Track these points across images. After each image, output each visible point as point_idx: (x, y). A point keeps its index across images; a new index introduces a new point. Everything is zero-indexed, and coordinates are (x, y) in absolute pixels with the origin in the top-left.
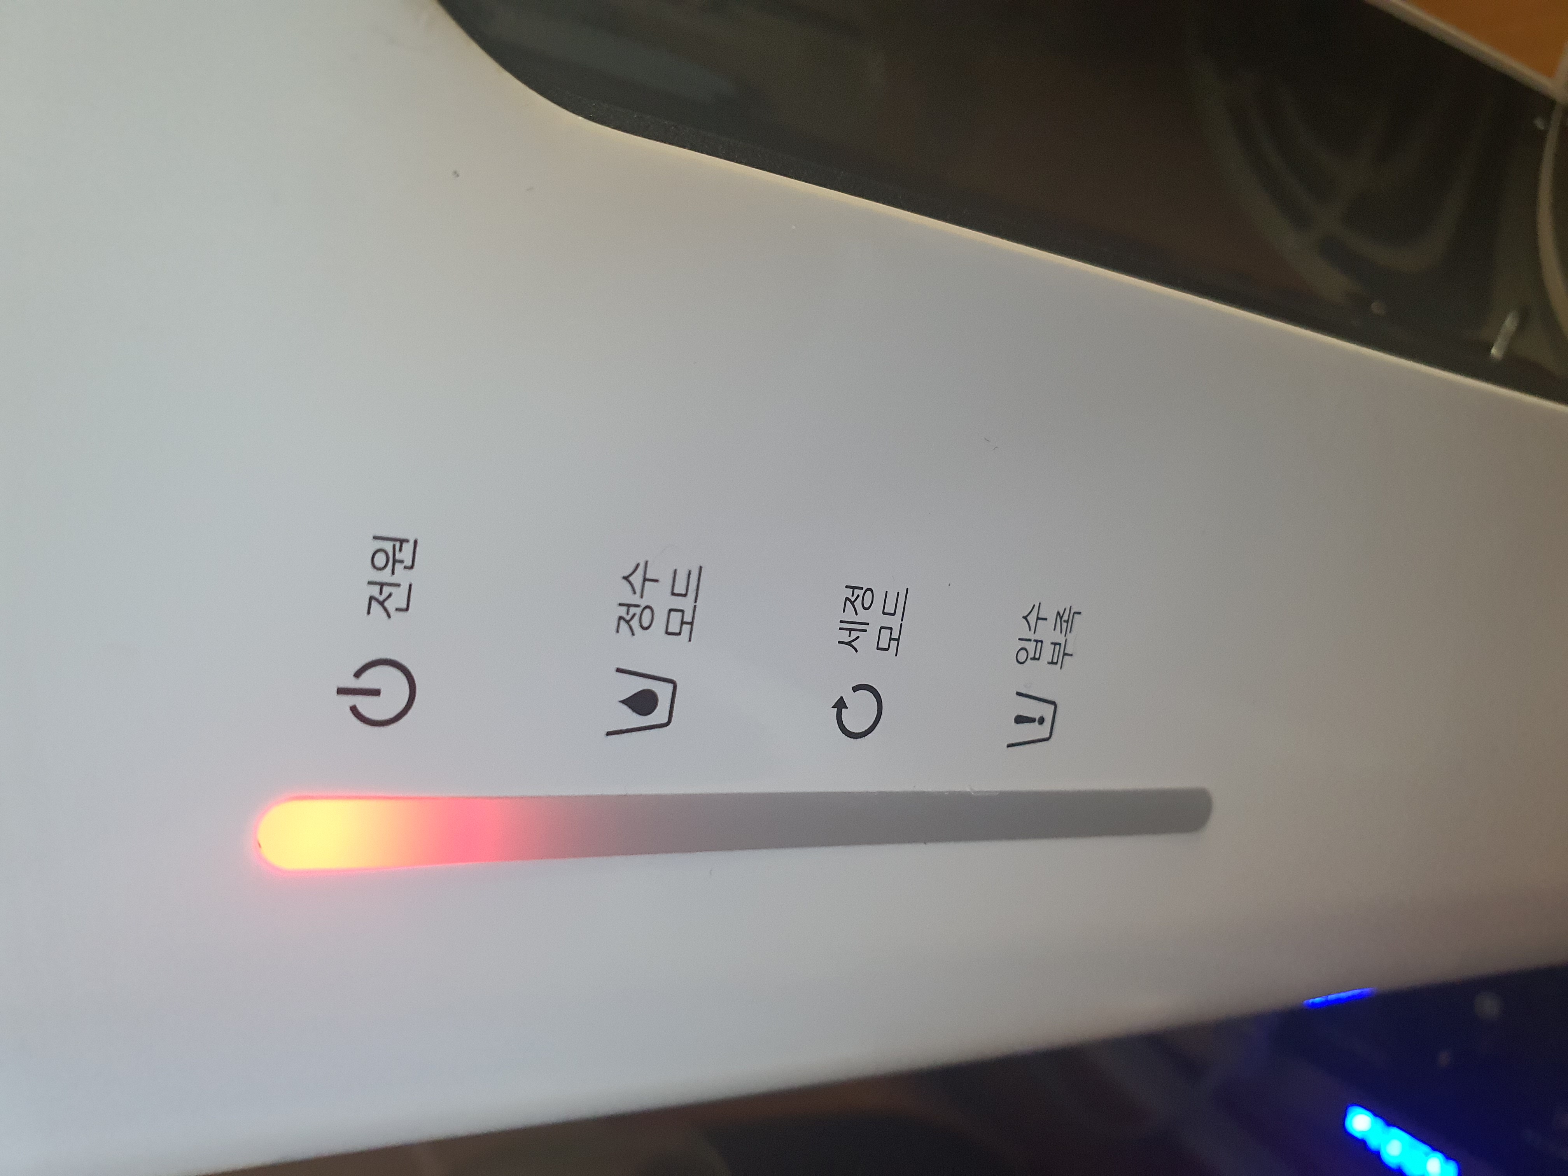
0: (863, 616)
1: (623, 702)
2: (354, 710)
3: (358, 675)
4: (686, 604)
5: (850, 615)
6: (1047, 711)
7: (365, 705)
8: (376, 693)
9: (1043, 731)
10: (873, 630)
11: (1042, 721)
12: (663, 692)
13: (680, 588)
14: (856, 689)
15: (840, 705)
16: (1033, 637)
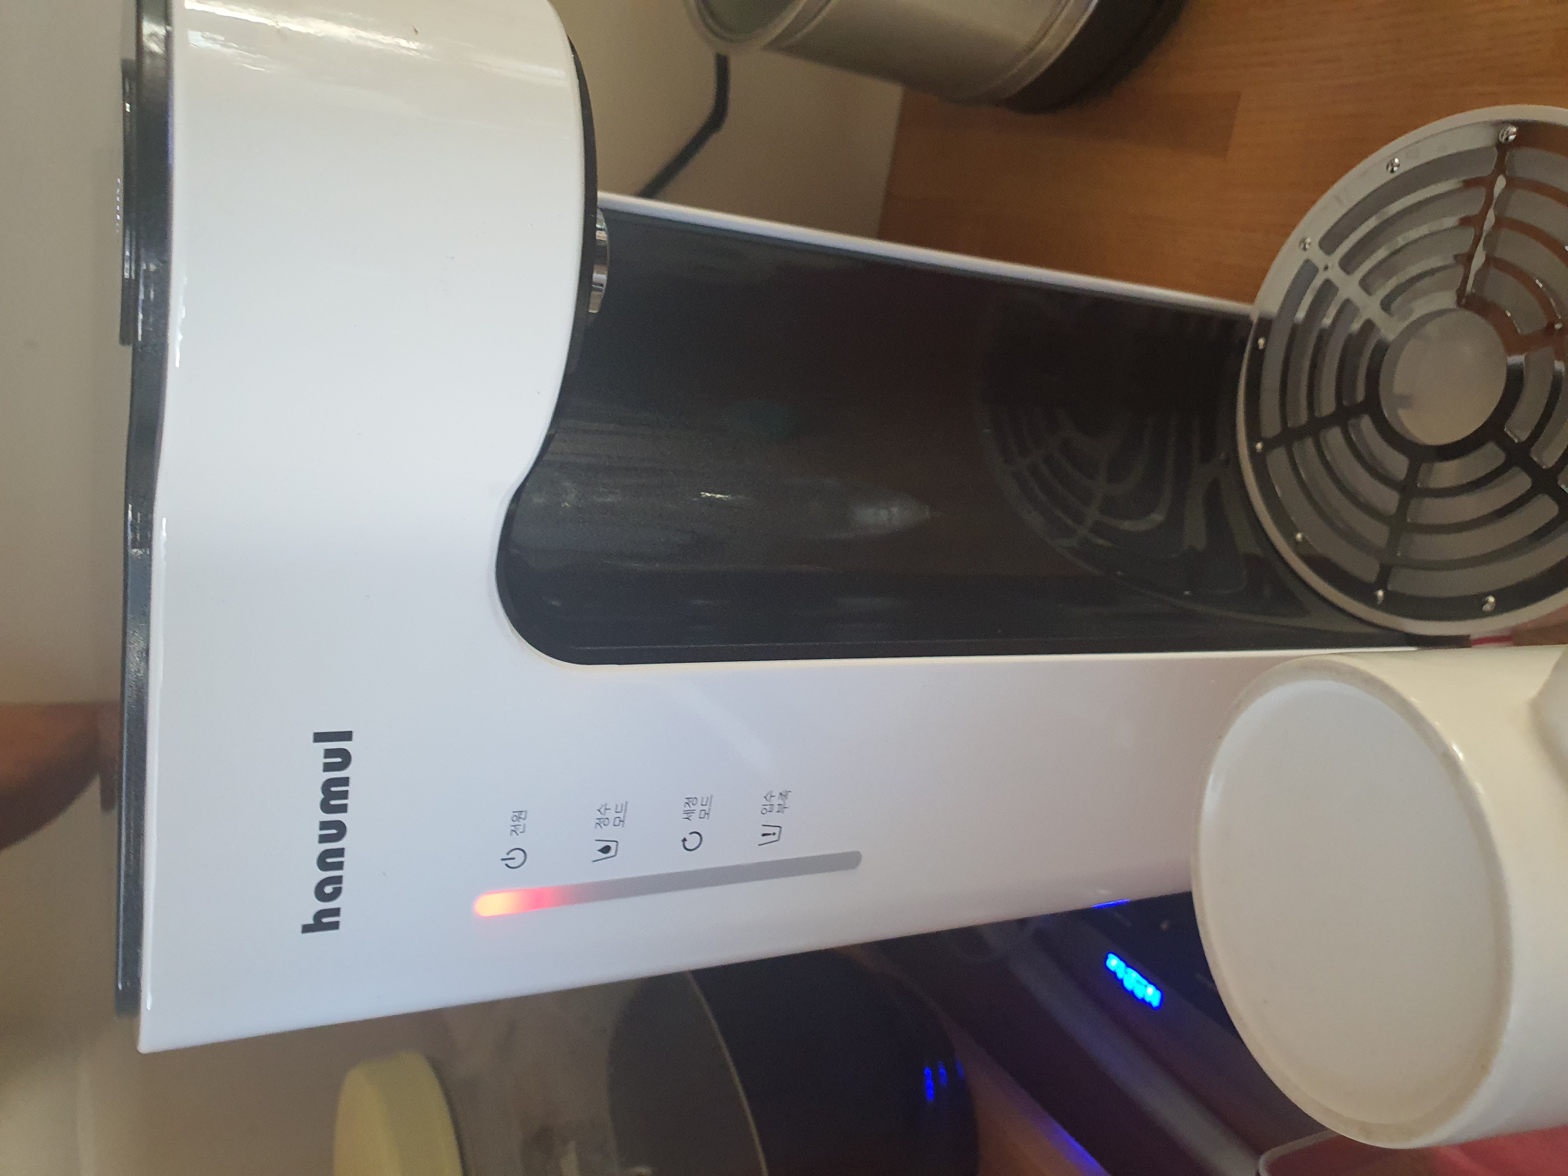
0: (693, 807)
1: (599, 851)
2: (507, 865)
3: (508, 854)
4: (621, 815)
5: (688, 808)
6: (777, 830)
7: (509, 862)
8: (513, 859)
9: (775, 838)
10: (697, 813)
11: (774, 834)
12: (613, 845)
13: (619, 810)
14: (691, 833)
15: (684, 840)
16: (768, 803)
